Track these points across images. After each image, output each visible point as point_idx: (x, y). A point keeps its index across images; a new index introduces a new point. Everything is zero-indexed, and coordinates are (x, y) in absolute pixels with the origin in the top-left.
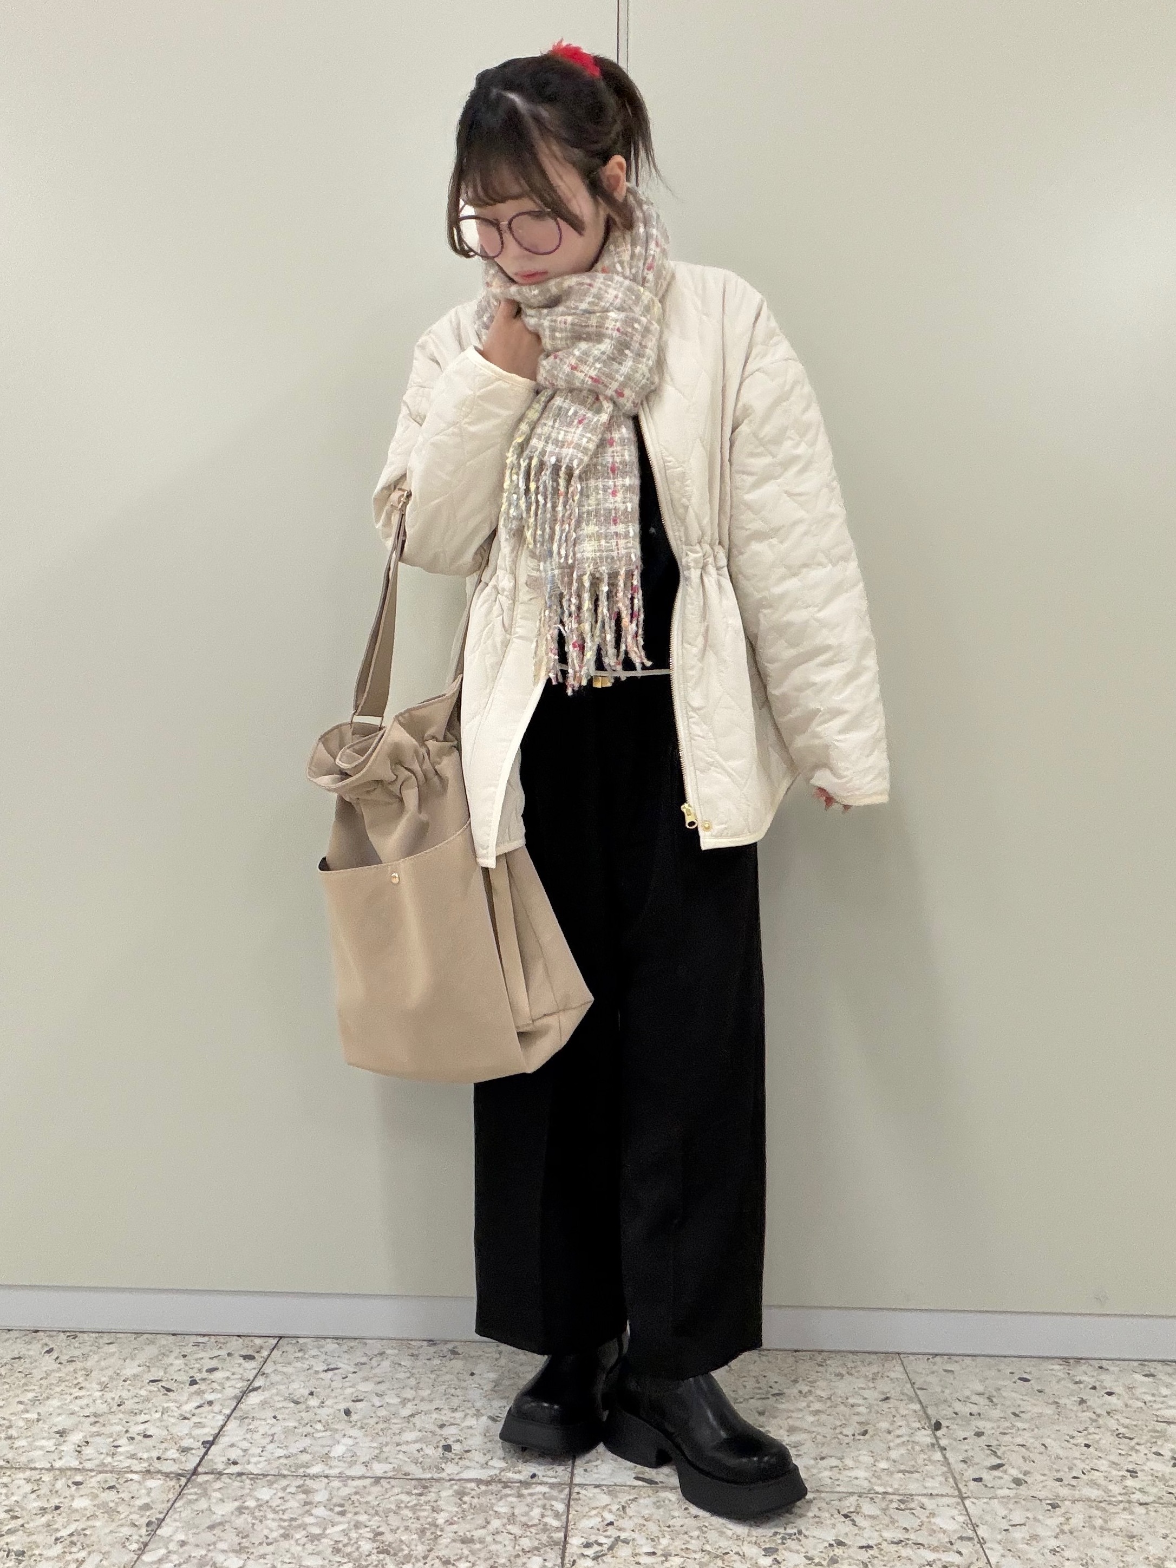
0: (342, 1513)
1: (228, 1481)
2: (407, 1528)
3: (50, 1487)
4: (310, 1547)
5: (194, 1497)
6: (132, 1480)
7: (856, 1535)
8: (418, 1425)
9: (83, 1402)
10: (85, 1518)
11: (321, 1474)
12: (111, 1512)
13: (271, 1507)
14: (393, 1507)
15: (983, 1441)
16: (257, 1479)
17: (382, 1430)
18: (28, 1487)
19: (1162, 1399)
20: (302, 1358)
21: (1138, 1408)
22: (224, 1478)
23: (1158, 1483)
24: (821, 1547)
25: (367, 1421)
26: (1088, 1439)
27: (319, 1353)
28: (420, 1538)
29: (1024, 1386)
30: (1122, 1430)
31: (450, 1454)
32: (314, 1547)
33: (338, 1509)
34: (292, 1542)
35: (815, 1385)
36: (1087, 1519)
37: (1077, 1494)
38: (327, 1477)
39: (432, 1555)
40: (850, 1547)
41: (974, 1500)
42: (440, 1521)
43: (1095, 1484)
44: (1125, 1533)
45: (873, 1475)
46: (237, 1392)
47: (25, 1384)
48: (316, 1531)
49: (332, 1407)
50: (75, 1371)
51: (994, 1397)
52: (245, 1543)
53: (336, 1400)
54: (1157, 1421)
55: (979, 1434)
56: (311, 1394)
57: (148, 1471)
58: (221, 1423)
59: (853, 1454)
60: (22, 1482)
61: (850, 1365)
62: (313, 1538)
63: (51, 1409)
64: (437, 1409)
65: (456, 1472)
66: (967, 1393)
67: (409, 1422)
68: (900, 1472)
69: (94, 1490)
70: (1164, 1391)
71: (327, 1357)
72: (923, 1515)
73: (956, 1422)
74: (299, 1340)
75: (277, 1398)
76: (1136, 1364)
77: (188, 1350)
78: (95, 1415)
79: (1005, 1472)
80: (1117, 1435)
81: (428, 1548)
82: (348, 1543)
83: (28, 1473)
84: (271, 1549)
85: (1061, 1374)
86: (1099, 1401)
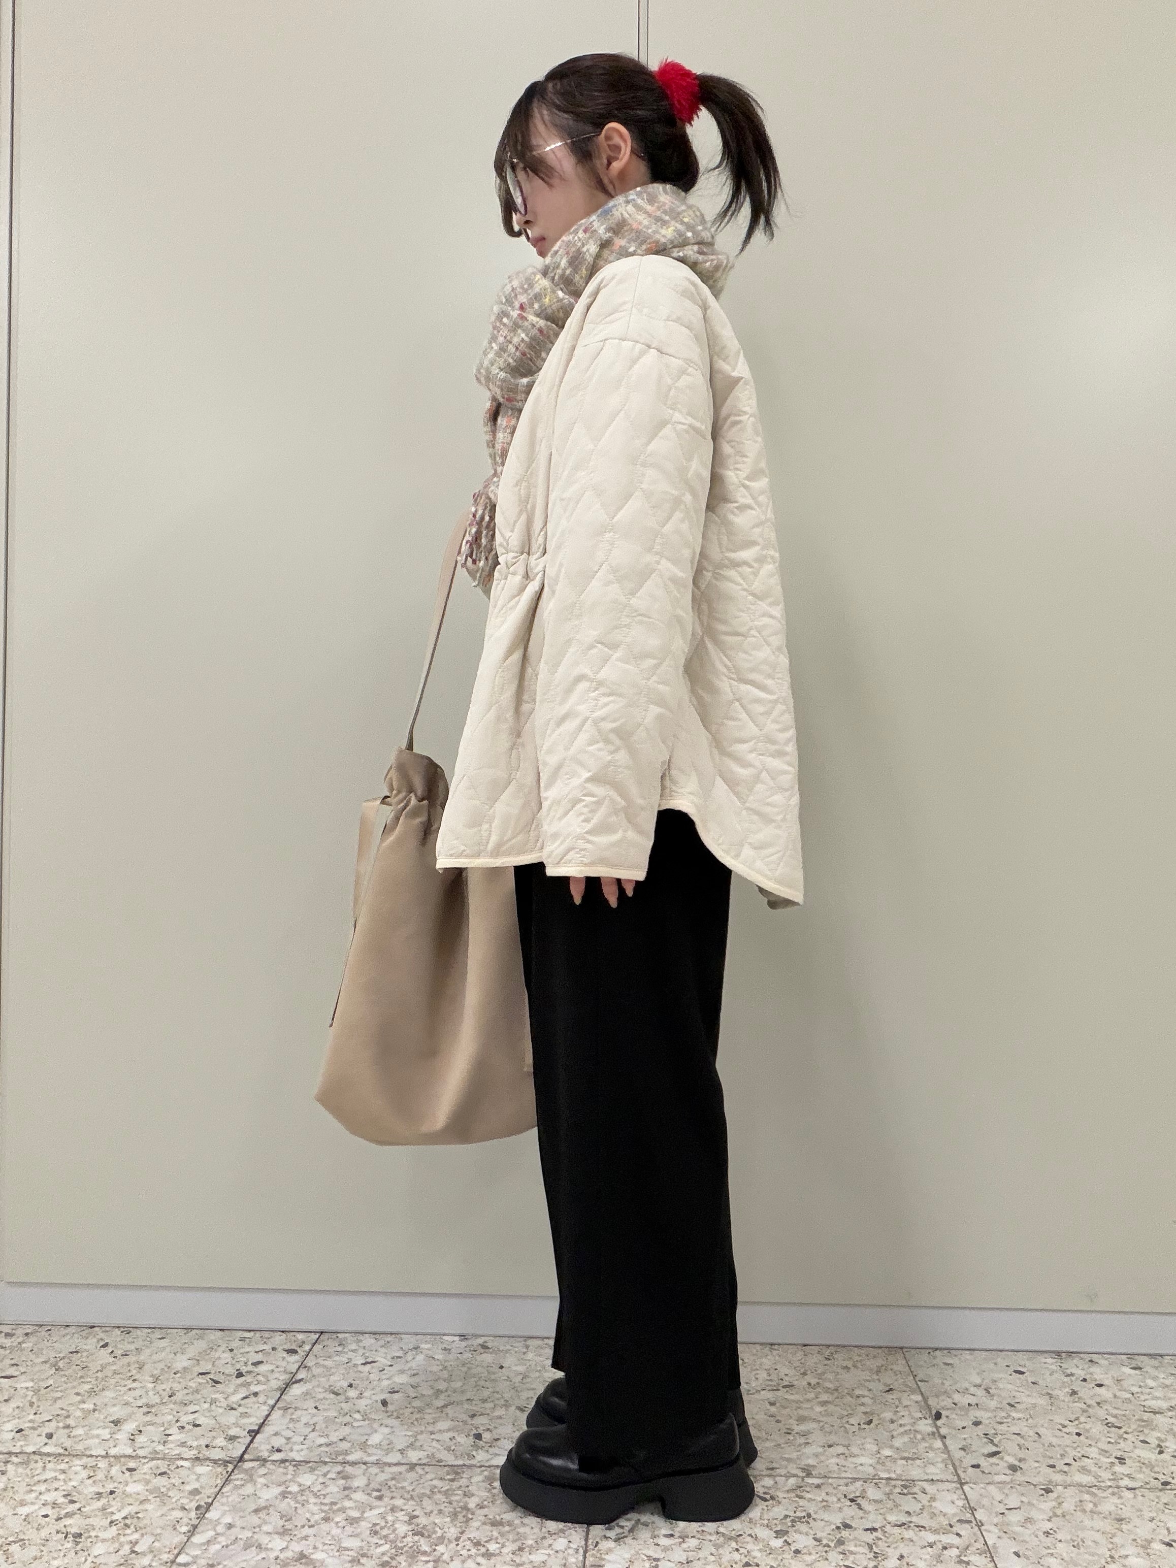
0: (380, 1498)
1: (272, 1467)
2: (440, 1512)
3: (106, 1473)
4: (349, 1530)
5: (242, 1482)
6: (182, 1466)
7: (862, 1518)
8: (450, 1415)
9: (137, 1393)
10: (138, 1503)
11: (360, 1461)
12: (162, 1496)
13: (312, 1491)
14: (428, 1492)
15: (980, 1430)
16: (300, 1465)
17: (417, 1419)
18: (84, 1474)
19: (1148, 1390)
20: (341, 1352)
21: (1126, 1399)
22: (268, 1465)
23: (1144, 1469)
24: (828, 1529)
25: (401, 1412)
26: (1079, 1428)
27: (357, 1347)
28: (452, 1521)
29: (1019, 1379)
30: (1111, 1419)
31: (481, 1442)
32: (352, 1529)
33: (375, 1494)
34: (333, 1524)
35: (823, 1377)
36: (1079, 1504)
37: (1068, 1480)
38: (364, 1464)
39: (464, 1537)
40: (855, 1529)
41: (971, 1485)
42: (472, 1505)
43: (1087, 1470)
44: (1113, 1516)
45: (878, 1462)
46: (281, 1384)
47: (82, 1377)
48: (355, 1514)
49: (370, 1399)
50: (129, 1365)
51: (990, 1388)
52: (289, 1526)
53: (373, 1392)
54: (1144, 1411)
55: (977, 1424)
56: (351, 1386)
57: (197, 1459)
58: (267, 1413)
59: (859, 1442)
60: (79, 1468)
61: (856, 1358)
62: (352, 1521)
63: (107, 1400)
64: (468, 1400)
65: (487, 1458)
66: (966, 1385)
67: (442, 1412)
68: (902, 1458)
69: (147, 1477)
70: (1151, 1383)
71: (364, 1351)
72: (924, 1499)
73: (955, 1412)
74: (339, 1335)
75: (318, 1390)
76: (1124, 1357)
77: (234, 1345)
78: (147, 1405)
79: (1002, 1458)
80: (1107, 1424)
81: (459, 1530)
82: (385, 1526)
83: (85, 1460)
84: (311, 1531)
85: (1054, 1367)
86: (1091, 1392)
